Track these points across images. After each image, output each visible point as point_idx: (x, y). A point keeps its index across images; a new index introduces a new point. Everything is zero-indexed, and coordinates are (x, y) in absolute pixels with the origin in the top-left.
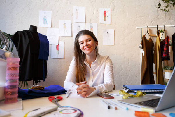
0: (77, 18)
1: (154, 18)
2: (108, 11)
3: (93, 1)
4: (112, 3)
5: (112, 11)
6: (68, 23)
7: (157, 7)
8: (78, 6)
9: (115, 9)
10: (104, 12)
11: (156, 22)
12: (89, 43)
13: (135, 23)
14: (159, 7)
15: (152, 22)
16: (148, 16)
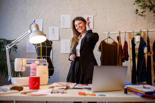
0: (64, 25)
1: (133, 22)
2: (91, 18)
3: (77, 10)
4: (94, 10)
5: (94, 17)
6: (56, 29)
7: (135, 13)
8: (65, 14)
9: (97, 16)
10: (87, 18)
11: (136, 25)
12: (81, 25)
13: (116, 27)
14: (137, 12)
15: (131, 25)
16: (128, 20)
